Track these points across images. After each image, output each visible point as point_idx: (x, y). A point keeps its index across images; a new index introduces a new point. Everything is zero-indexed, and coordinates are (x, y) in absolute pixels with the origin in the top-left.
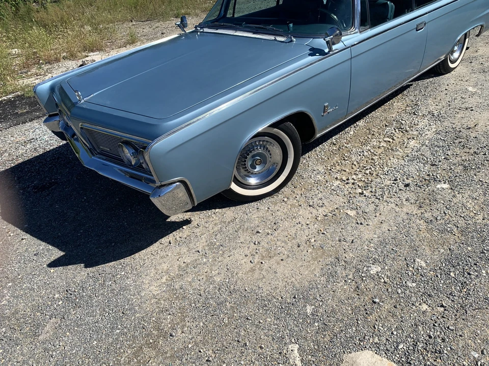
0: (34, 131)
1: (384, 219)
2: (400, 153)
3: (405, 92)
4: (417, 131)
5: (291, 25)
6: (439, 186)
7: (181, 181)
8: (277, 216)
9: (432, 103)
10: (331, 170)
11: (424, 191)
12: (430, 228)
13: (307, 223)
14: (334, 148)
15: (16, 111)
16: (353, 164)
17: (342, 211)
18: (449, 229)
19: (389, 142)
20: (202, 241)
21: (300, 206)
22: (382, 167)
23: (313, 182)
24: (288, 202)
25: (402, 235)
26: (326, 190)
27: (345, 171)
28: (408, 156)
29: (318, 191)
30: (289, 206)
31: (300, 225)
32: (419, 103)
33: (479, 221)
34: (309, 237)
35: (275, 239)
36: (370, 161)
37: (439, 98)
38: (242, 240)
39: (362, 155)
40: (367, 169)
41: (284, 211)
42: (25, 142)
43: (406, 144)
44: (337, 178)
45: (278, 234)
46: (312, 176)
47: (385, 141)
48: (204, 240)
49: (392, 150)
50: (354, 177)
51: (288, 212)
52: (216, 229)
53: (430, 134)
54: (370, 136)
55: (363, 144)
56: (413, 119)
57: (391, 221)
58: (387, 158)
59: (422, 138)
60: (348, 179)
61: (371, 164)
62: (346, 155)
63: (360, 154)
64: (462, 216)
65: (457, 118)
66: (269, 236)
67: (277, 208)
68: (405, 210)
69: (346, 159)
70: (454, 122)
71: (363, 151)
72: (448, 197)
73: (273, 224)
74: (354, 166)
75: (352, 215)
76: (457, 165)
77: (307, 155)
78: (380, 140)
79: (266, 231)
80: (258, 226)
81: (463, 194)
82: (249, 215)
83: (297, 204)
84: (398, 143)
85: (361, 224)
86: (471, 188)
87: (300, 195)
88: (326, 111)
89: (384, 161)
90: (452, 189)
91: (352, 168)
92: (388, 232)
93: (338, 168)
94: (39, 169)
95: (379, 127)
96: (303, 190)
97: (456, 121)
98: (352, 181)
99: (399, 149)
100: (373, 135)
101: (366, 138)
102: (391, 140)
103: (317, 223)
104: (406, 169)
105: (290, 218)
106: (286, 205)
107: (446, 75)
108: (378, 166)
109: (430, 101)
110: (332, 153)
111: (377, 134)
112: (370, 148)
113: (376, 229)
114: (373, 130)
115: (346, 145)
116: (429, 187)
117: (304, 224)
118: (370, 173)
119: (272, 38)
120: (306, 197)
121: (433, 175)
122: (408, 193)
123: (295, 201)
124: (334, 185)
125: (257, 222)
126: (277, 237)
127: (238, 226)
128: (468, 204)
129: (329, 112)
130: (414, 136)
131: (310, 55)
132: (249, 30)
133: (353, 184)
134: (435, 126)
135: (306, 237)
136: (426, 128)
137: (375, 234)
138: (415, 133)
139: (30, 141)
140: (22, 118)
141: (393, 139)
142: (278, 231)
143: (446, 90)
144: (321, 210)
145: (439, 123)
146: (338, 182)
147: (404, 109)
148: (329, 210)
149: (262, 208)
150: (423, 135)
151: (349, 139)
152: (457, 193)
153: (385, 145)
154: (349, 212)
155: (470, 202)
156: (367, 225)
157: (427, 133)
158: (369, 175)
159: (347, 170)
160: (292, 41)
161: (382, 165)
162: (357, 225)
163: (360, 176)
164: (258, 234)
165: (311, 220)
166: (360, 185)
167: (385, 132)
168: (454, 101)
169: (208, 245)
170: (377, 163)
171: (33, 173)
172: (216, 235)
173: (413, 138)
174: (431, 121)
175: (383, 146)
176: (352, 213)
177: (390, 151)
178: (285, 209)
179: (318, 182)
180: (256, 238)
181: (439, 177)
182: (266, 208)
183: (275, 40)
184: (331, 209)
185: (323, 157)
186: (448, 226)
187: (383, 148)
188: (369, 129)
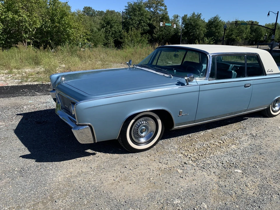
0: (51, 99)
1: (196, 178)
2: (224, 149)
3: (242, 121)
4: (239, 141)
5: (175, 71)
6: (236, 170)
7: (90, 126)
8: (140, 162)
9: (255, 130)
10: (181, 148)
11: (226, 171)
12: (220, 190)
13: (154, 169)
14: (189, 139)
15: (48, 89)
16: (195, 149)
17: (175, 169)
18: (230, 193)
19: (221, 143)
20: (96, 164)
21: (155, 161)
22: (210, 154)
23: (169, 151)
24: (149, 158)
25: (201, 189)
26: (173, 157)
27: (188, 151)
28: (227, 152)
29: (168, 156)
30: (149, 160)
31: (149, 170)
32: (247, 128)
33: (251, 194)
34: (151, 176)
35: (133, 173)
36: (205, 150)
37: (260, 128)
38: (116, 169)
39: (202, 145)
40: (201, 153)
41: (145, 161)
42: (44, 103)
43: (229, 146)
44: (182, 153)
45: (136, 171)
46: (169, 149)
47: (218, 142)
48: (97, 164)
49: (220, 147)
50: (192, 155)
51: (147, 162)
52: (106, 160)
53: (246, 145)
54: (211, 138)
55: (205, 140)
56: (240, 135)
57: (199, 180)
58: (216, 150)
59: (240, 145)
60: (188, 155)
61: (205, 151)
62: (193, 143)
63: (201, 144)
64: (241, 188)
65: (265, 140)
66: (130, 171)
67: (142, 158)
68: (210, 177)
69: (192, 145)
70: (262, 141)
71: (203, 144)
72: (238, 177)
73: (135, 165)
74: (195, 150)
75: (180, 172)
76: (253, 163)
77: (172, 138)
78: (216, 141)
79: (130, 168)
80: (127, 165)
81: (248, 178)
82: (126, 158)
83: (153, 160)
84: (225, 145)
85: (182, 178)
86: (254, 176)
87: (158, 156)
88: (180, 114)
89: (213, 151)
90: (243, 174)
91: (193, 151)
92: (195, 185)
93: (186, 148)
94: (42, 115)
95: (219, 135)
96: (161, 154)
97: (264, 142)
98: (189, 157)
99: (224, 148)
100: (213, 138)
101: (209, 138)
102: (222, 143)
103: (159, 171)
104: (222, 158)
105: (146, 165)
106: (148, 158)
107: (269, 118)
108: (208, 153)
109: (254, 128)
110: (186, 141)
111: (216, 138)
112: (208, 143)
113: (189, 182)
114: (215, 135)
115: (196, 139)
116: (230, 170)
117: (152, 170)
118: (202, 156)
119: (163, 74)
120: (160, 157)
121: (236, 164)
122: (217, 170)
123: (154, 158)
124: (179, 156)
125: (128, 162)
126: (134, 172)
127: (117, 162)
128: (249, 183)
129: (182, 115)
130: (236, 143)
131: (177, 84)
132: (154, 70)
133: (189, 158)
134: (250, 141)
135: (149, 176)
136: (245, 141)
137: (187, 184)
138: (238, 142)
139: (46, 103)
140: (48, 93)
141: (223, 142)
142: (136, 170)
143: (266, 125)
144: (164, 165)
145: (254, 140)
146: (182, 155)
147: (238, 129)
148: (169, 167)
149: (135, 157)
150: (241, 144)
151: (199, 136)
152: (245, 176)
153: (217, 144)
154: (179, 170)
155: (250, 183)
156: (185, 179)
157: (245, 143)
158: (201, 156)
159: (190, 151)
160: (171, 77)
161: (210, 153)
162: (180, 178)
163: (195, 155)
164: (125, 168)
165: (156, 169)
166: (193, 159)
167: (221, 138)
168: (267, 132)
169: (98, 167)
170: (208, 151)
171: (39, 115)
172: (104, 163)
173: (235, 144)
174: (249, 138)
175: (216, 144)
176: (180, 171)
177: (219, 147)
178: (146, 160)
179: (171, 153)
180: (123, 170)
181: (239, 166)
182: (137, 157)
183: (164, 76)
184: (170, 166)
185: (180, 141)
186: (231, 191)
187: (216, 145)
188: (213, 135)
